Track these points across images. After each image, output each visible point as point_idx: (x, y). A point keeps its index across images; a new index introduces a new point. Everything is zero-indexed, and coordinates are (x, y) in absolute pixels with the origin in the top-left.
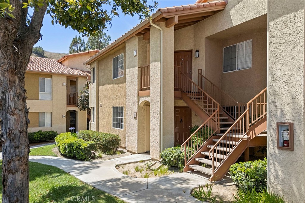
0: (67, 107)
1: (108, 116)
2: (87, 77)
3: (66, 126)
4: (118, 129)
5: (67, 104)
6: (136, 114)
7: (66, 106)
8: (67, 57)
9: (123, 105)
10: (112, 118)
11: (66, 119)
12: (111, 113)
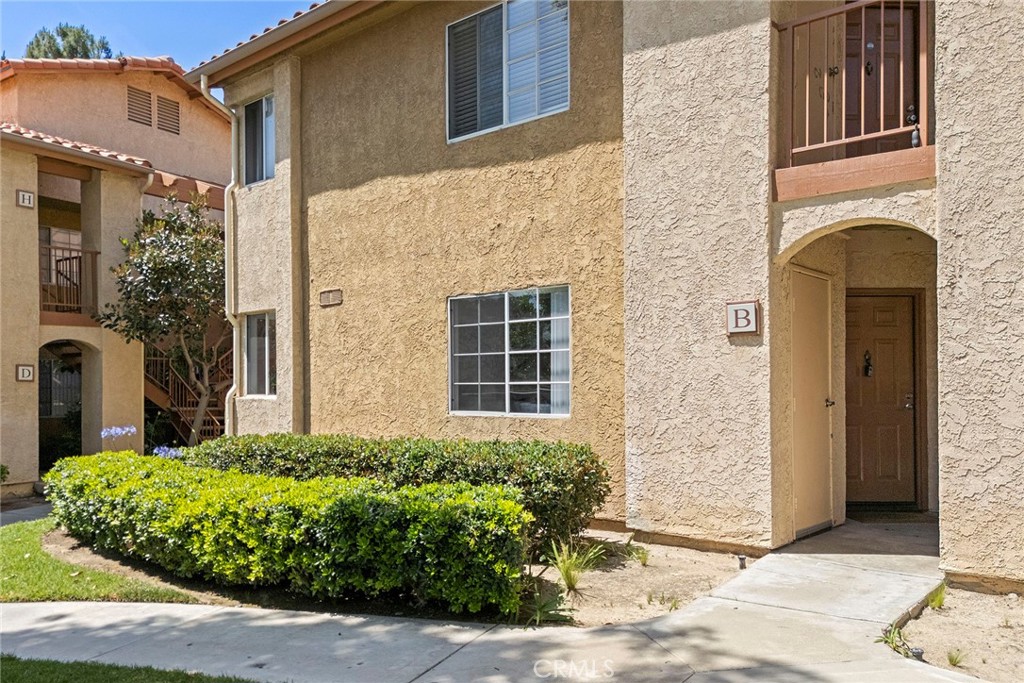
0: (41, 323)
1: (400, 348)
2: (145, 175)
3: (37, 425)
4: (508, 414)
5: (44, 308)
6: (759, 311)
7: (36, 317)
8: (10, 72)
9: (561, 279)
10: (446, 359)
11: (36, 386)
12: (436, 331)
